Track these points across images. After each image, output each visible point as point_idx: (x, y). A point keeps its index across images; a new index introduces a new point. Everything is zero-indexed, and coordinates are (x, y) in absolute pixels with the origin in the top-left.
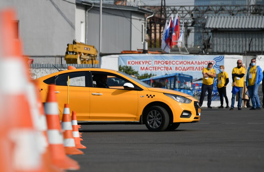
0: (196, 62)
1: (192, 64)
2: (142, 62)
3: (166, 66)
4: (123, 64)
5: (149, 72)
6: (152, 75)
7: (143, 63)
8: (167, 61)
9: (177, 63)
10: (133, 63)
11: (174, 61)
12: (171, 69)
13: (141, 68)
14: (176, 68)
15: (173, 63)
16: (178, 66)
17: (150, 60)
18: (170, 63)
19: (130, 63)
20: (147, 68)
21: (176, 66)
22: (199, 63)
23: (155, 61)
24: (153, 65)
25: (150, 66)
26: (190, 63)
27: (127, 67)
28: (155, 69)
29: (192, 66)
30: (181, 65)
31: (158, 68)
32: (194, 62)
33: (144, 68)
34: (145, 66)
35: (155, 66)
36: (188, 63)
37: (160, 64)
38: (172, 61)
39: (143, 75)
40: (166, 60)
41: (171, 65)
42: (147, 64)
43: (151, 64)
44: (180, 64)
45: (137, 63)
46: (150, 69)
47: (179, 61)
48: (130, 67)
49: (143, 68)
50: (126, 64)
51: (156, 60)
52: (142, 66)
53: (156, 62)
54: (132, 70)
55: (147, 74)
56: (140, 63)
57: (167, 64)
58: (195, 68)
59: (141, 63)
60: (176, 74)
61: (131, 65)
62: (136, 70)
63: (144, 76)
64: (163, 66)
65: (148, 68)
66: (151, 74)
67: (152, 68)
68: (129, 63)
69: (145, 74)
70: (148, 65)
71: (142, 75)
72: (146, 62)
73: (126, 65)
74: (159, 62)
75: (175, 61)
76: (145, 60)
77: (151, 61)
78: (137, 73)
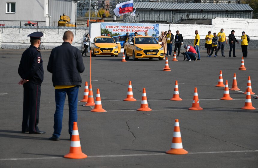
3: (127, 29)
4: (103, 28)
5: (118, 33)
7: (115, 27)
9: (133, 27)
12: (130, 31)
14: (133, 30)
15: (131, 27)
16: (134, 29)
17: (118, 26)
18: (129, 27)
21: (132, 29)
22: (145, 28)
23: (121, 26)
25: (118, 29)
27: (105, 29)
29: (141, 29)
30: (135, 29)
31: (123, 30)
32: (143, 27)
34: (116, 29)
35: (121, 29)
36: (139, 27)
37: (124, 28)
40: (127, 26)
41: (130, 29)
46: (118, 30)
48: (107, 29)
52: (114, 29)
54: (108, 31)
55: (117, 33)
56: (112, 27)
57: (127, 28)
58: (143, 30)
59: (113, 27)
60: (133, 33)
61: (108, 28)
62: (110, 31)
64: (125, 29)
66: (119, 34)
68: (106, 27)
71: (114, 34)
72: (116, 27)
74: (123, 27)
78: (111, 33)
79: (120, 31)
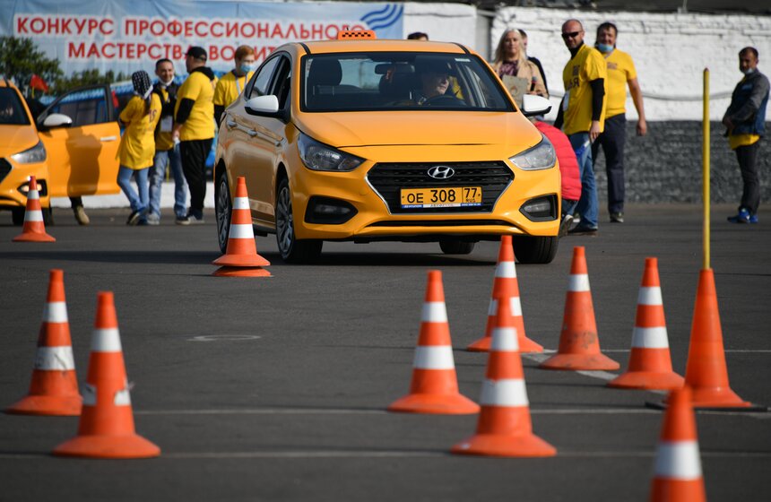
0: (292, 27)
1: (277, 37)
2: (76, 21)
3: (173, 40)
5: (103, 65)
6: (116, 76)
7: (80, 29)
8: (174, 24)
9: (217, 29)
10: (38, 26)
11: (206, 24)
13: (71, 46)
14: (213, 50)
15: (202, 29)
16: (219, 43)
17: (109, 17)
18: (187, 29)
19: (27, 25)
20: (93, 49)
21: (210, 41)
22: (304, 34)
23: (128, 22)
24: (118, 36)
25: (107, 39)
26: (266, 30)
27: (13, 42)
28: (129, 51)
30: (231, 40)
31: (141, 49)
32: (284, 30)
33: (82, 46)
34: (88, 39)
35: (126, 40)
36: (260, 31)
37: (147, 32)
38: (195, 21)
39: (80, 77)
40: (172, 19)
41: (193, 40)
42: (95, 31)
43: (110, 32)
44: (229, 34)
45: (57, 26)
46: (108, 51)
47: (224, 22)
48: (28, 43)
49: (77, 47)
50: (11, 28)
51: (130, 17)
52: (74, 37)
53: (131, 26)
54: (35, 56)
55: (95, 72)
56: (65, 26)
57: (175, 33)
59: (72, 26)
61: (30, 35)
62: (50, 56)
63: (84, 80)
64: (159, 40)
65: (99, 48)
66: (110, 74)
67: (117, 50)
68: (21, 25)
69: (86, 73)
70: (97, 37)
71: (75, 74)
72: (92, 24)
73: (7, 35)
74: (144, 26)
75: (210, 22)
76: (88, 17)
77: (111, 22)
78: (52, 66)
79: (121, 55)
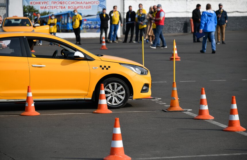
0: (84, 2)
1: (81, 4)
2: (42, 2)
3: (61, 5)
4: (26, 4)
5: (47, 11)
6: (50, 12)
7: (43, 3)
8: (61, 2)
9: (70, 3)
10: (34, 3)
11: (67, 2)
12: (64, 7)
13: (41, 7)
14: (69, 7)
15: (67, 3)
16: (70, 6)
17: (48, 1)
18: (64, 3)
19: (32, 3)
20: (45, 7)
21: (68, 5)
22: (87, 3)
23: (52, 2)
24: (50, 5)
25: (48, 5)
26: (79, 3)
27: (30, 7)
28: (52, 8)
29: (81, 5)
30: (72, 5)
31: (55, 7)
32: (83, 2)
33: (43, 7)
34: (44, 5)
35: (52, 5)
37: (56, 4)
38: (65, 1)
39: (43, 13)
40: (60, 1)
41: (65, 5)
42: (46, 4)
43: (48, 4)
44: (72, 3)
45: (38, 3)
46: (48, 8)
47: (71, 1)
48: (32, 7)
49: (42, 7)
51: (52, 1)
52: (42, 5)
53: (53, 3)
54: (34, 9)
55: (46, 12)
56: (40, 3)
58: (83, 7)
59: (41, 3)
60: (69, 12)
61: (33, 5)
62: (37, 9)
63: (44, 14)
64: (58, 5)
65: (46, 7)
67: (50, 7)
68: (31, 3)
69: (44, 12)
70: (46, 5)
72: (45, 3)
73: (29, 5)
74: (55, 2)
75: (68, 1)
76: (44, 1)
77: (49, 2)
78: (37, 11)
79: (51, 8)
